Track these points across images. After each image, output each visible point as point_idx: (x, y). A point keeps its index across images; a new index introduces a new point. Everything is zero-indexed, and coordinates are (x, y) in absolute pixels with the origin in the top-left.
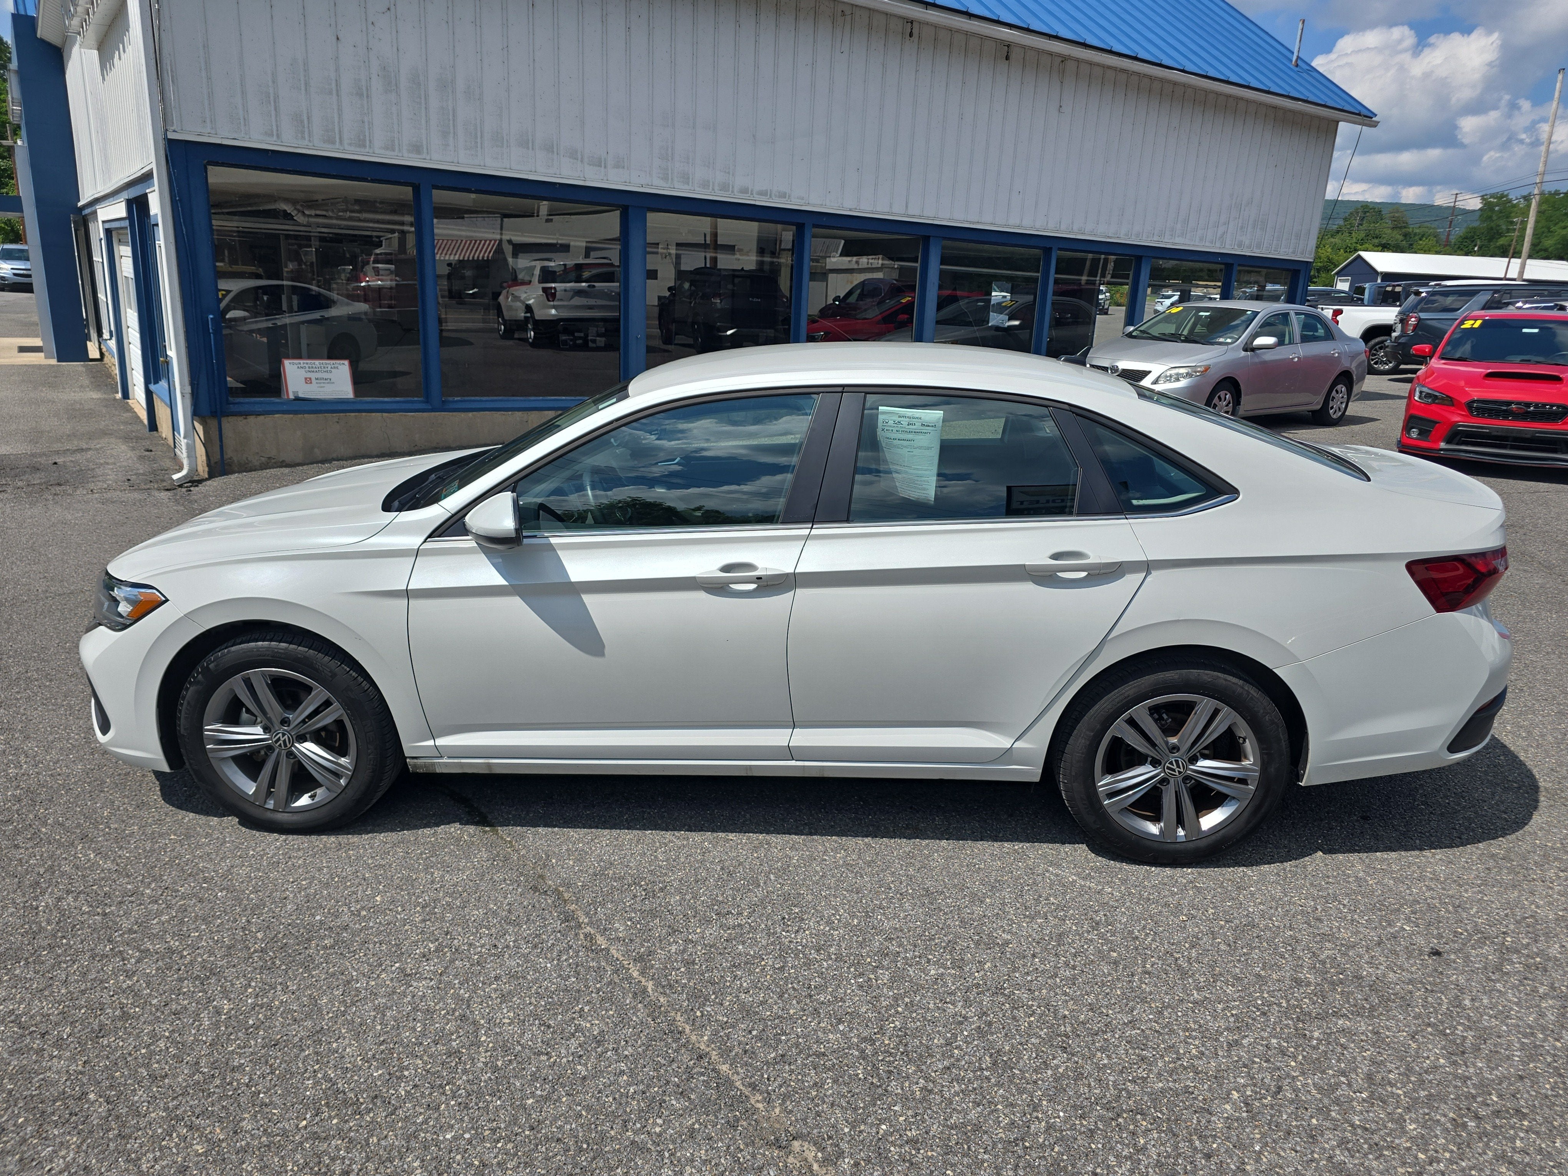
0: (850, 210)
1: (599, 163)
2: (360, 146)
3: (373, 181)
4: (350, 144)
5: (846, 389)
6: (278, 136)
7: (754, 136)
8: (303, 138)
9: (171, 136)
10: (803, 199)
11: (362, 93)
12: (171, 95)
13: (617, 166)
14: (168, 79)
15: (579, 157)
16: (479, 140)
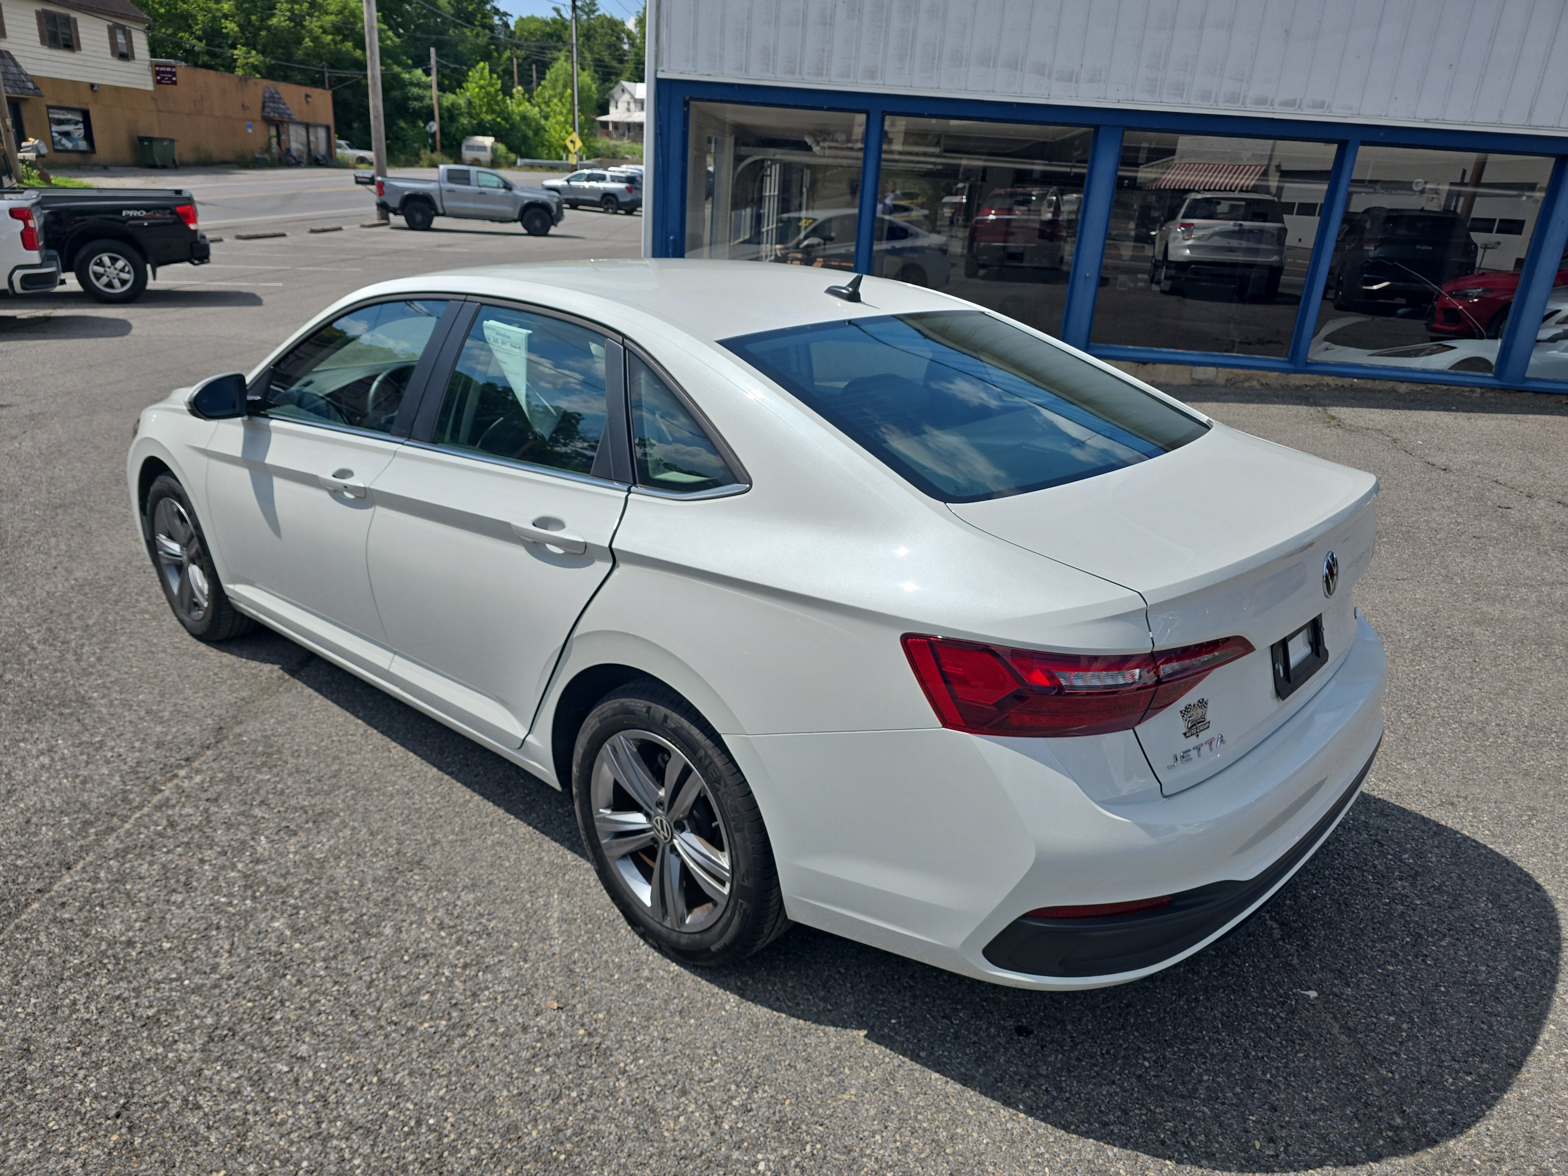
0: (1426, 121)
1: (1070, 77)
2: (817, 75)
3: (829, 109)
4: (809, 74)
5: (470, 298)
6: (746, 71)
7: (1287, 32)
8: (768, 70)
9: (660, 75)
10: (1350, 108)
11: (827, 21)
12: (664, 38)
13: (1091, 80)
14: (663, 23)
15: (1047, 72)
16: (936, 62)
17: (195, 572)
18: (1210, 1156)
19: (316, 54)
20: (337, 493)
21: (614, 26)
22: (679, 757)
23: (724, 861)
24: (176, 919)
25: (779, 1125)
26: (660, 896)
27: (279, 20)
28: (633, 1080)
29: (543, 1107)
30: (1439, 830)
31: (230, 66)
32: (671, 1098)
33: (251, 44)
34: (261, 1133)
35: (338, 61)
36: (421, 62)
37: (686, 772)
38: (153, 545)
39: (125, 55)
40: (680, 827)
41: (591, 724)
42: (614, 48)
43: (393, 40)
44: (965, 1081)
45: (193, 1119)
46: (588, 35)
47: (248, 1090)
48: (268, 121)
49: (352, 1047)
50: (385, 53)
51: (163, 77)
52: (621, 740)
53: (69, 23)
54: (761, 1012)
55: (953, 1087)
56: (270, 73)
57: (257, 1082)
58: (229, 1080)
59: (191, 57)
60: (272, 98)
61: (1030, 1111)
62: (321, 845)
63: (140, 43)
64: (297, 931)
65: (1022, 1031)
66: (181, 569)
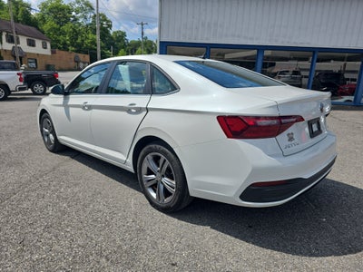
2: (195, 39)
3: (198, 47)
4: (193, 39)
5: (115, 61)
6: (179, 39)
9: (161, 40)
10: (315, 44)
11: (197, 28)
12: (162, 33)
13: (256, 39)
14: (161, 30)
15: (247, 38)
16: (222, 36)
17: (51, 135)
18: (301, 253)
19: (86, 48)
20: (83, 108)
21: (151, 42)
22: (163, 157)
23: (174, 183)
24: (40, 204)
25: (188, 246)
26: (158, 196)
27: (79, 41)
28: (151, 236)
29: (128, 242)
30: (352, 187)
31: (68, 50)
32: (160, 240)
33: (73, 46)
34: (56, 247)
35: (91, 49)
36: (109, 49)
37: (165, 161)
38: (42, 131)
39: (46, 48)
40: (163, 176)
41: (142, 153)
42: (151, 46)
43: (103, 45)
44: (236, 237)
45: (39, 244)
46: (145, 44)
47: (54, 238)
48: (76, 61)
49: (81, 229)
50: (102, 48)
51: (53, 52)
52: (149, 156)
53: (34, 41)
54: (183, 223)
55: (233, 238)
56: (76, 52)
57: (56, 237)
58: (49, 236)
59: (59, 48)
60: (76, 57)
61: (253, 243)
62: (76, 190)
63: (49, 45)
64: (69, 206)
65: (250, 227)
66: (48, 135)
